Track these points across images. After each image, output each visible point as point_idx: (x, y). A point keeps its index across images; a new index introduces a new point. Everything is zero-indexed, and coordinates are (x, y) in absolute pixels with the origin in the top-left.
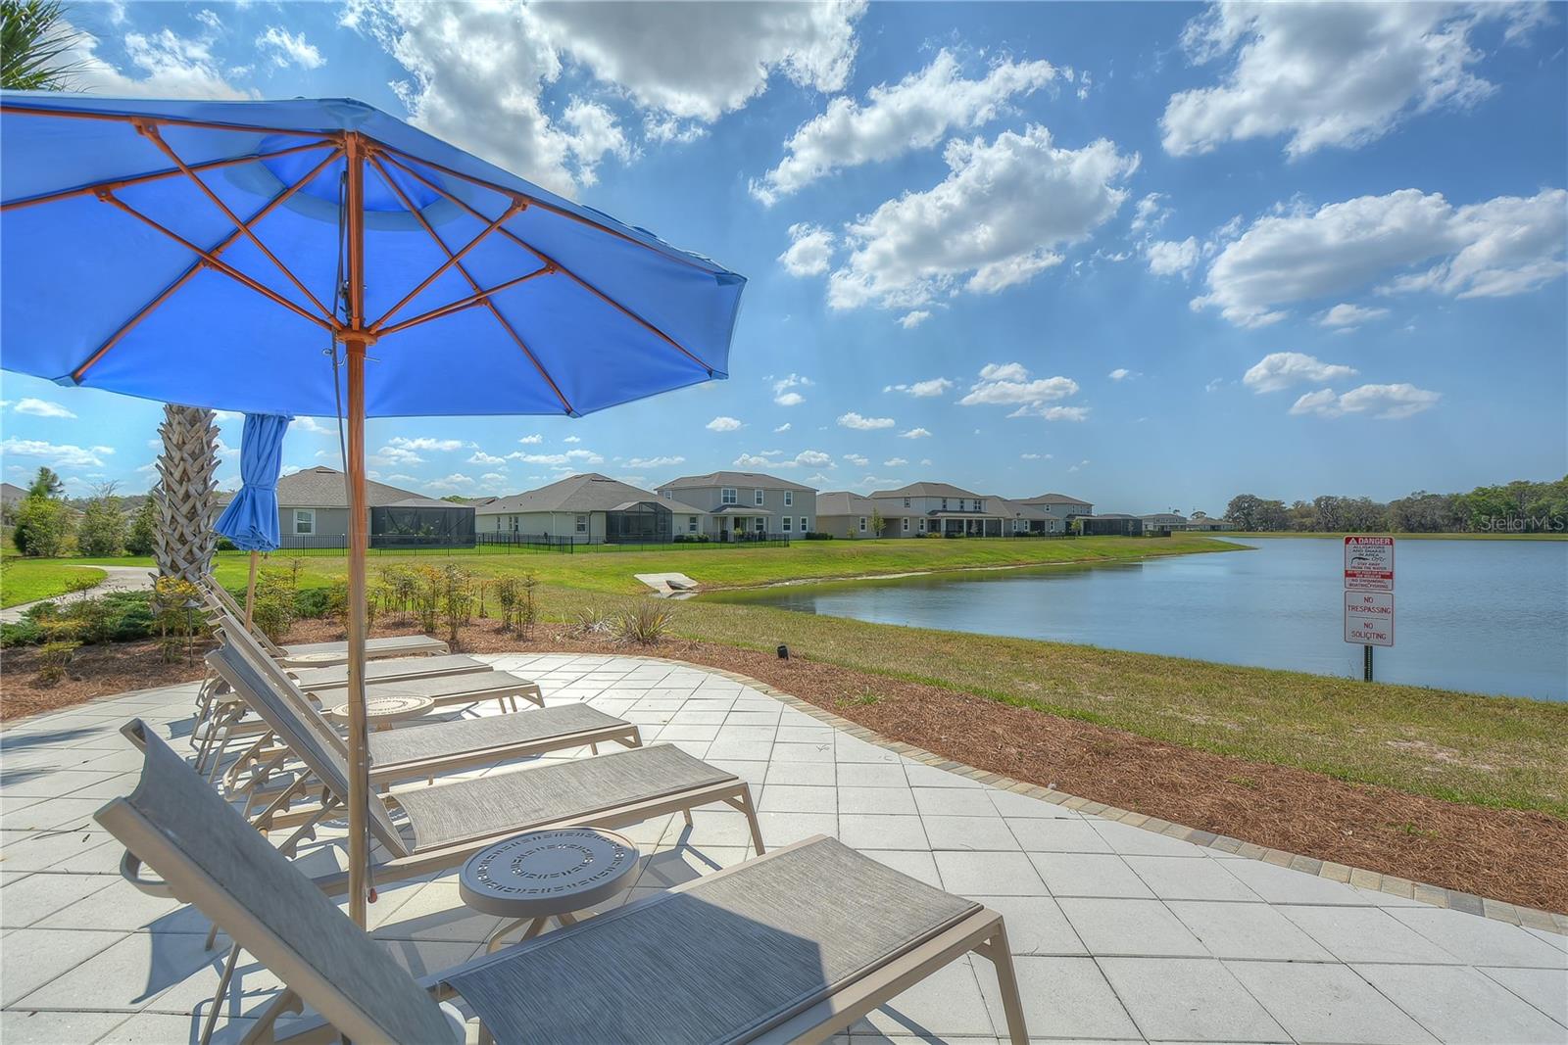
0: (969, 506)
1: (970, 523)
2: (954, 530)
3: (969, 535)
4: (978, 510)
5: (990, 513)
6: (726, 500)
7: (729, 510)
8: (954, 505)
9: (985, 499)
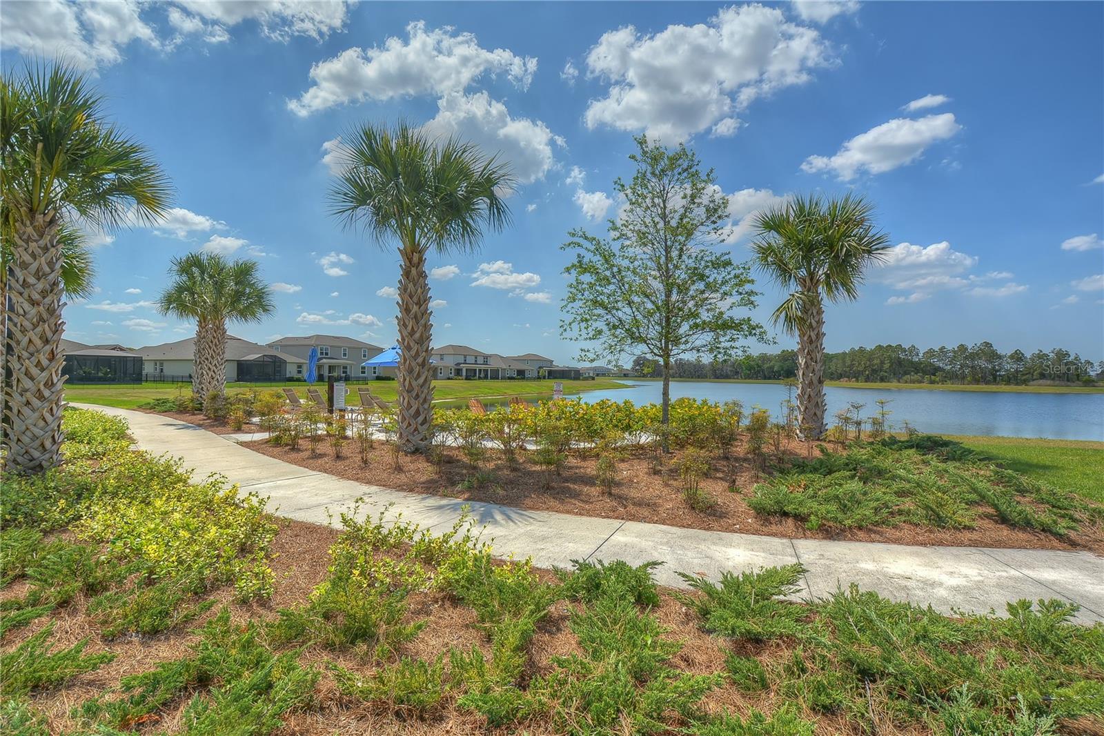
0: (480, 360)
1: (480, 370)
2: (471, 375)
3: (480, 378)
4: (486, 363)
5: (493, 364)
6: (322, 353)
7: (324, 360)
8: (471, 359)
9: (490, 356)
